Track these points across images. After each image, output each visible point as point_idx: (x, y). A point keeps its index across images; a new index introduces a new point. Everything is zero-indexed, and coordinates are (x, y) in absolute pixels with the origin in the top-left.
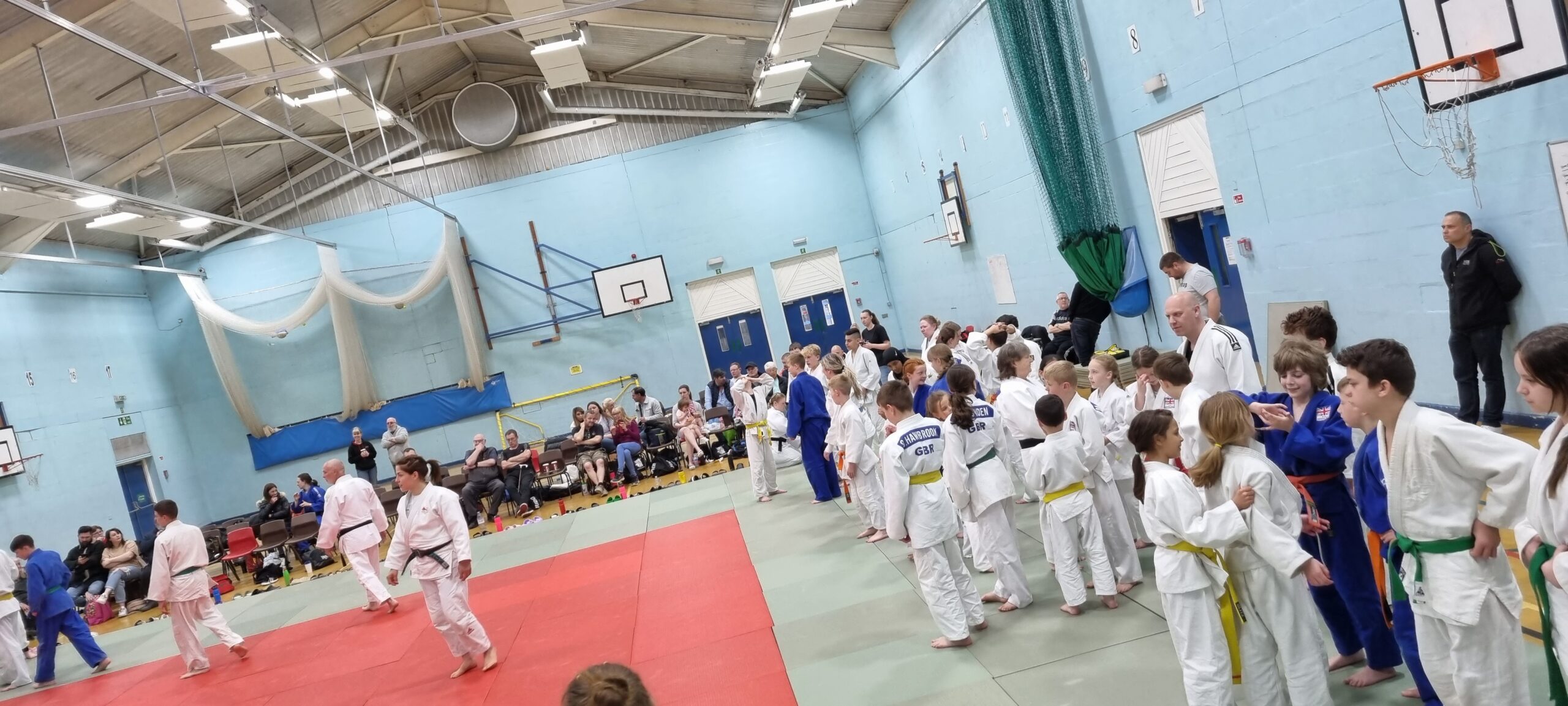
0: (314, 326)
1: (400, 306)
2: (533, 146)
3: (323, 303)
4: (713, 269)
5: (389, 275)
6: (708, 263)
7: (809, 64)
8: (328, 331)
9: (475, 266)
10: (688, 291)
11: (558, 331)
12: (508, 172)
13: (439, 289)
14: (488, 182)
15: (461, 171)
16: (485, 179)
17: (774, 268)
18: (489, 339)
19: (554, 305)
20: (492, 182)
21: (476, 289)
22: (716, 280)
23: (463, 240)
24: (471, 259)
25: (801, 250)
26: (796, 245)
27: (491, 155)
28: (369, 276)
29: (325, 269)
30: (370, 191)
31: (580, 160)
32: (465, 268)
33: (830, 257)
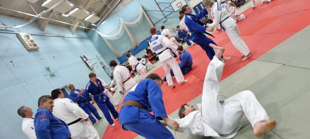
1: (137, 23)
3: (123, 28)
5: (132, 19)
8: (126, 32)
9: (147, 12)
10: (188, 2)
11: (166, 19)
18: (154, 25)
19: (164, 14)
21: (148, 16)
23: (143, 7)
24: (145, 10)
28: (128, 20)
29: (121, 21)
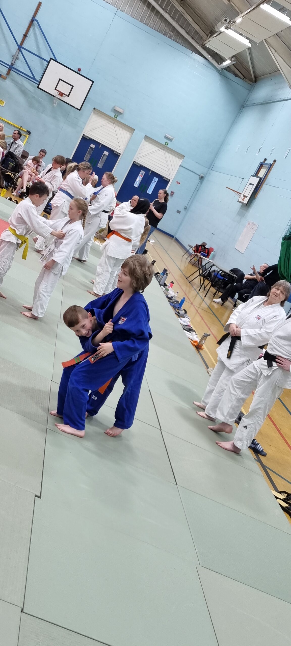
4: (114, 113)
6: (114, 107)
7: (250, 45)
10: (92, 113)
11: (8, 74)
17: (145, 140)
22: (111, 120)
26: (166, 138)
33: (177, 159)
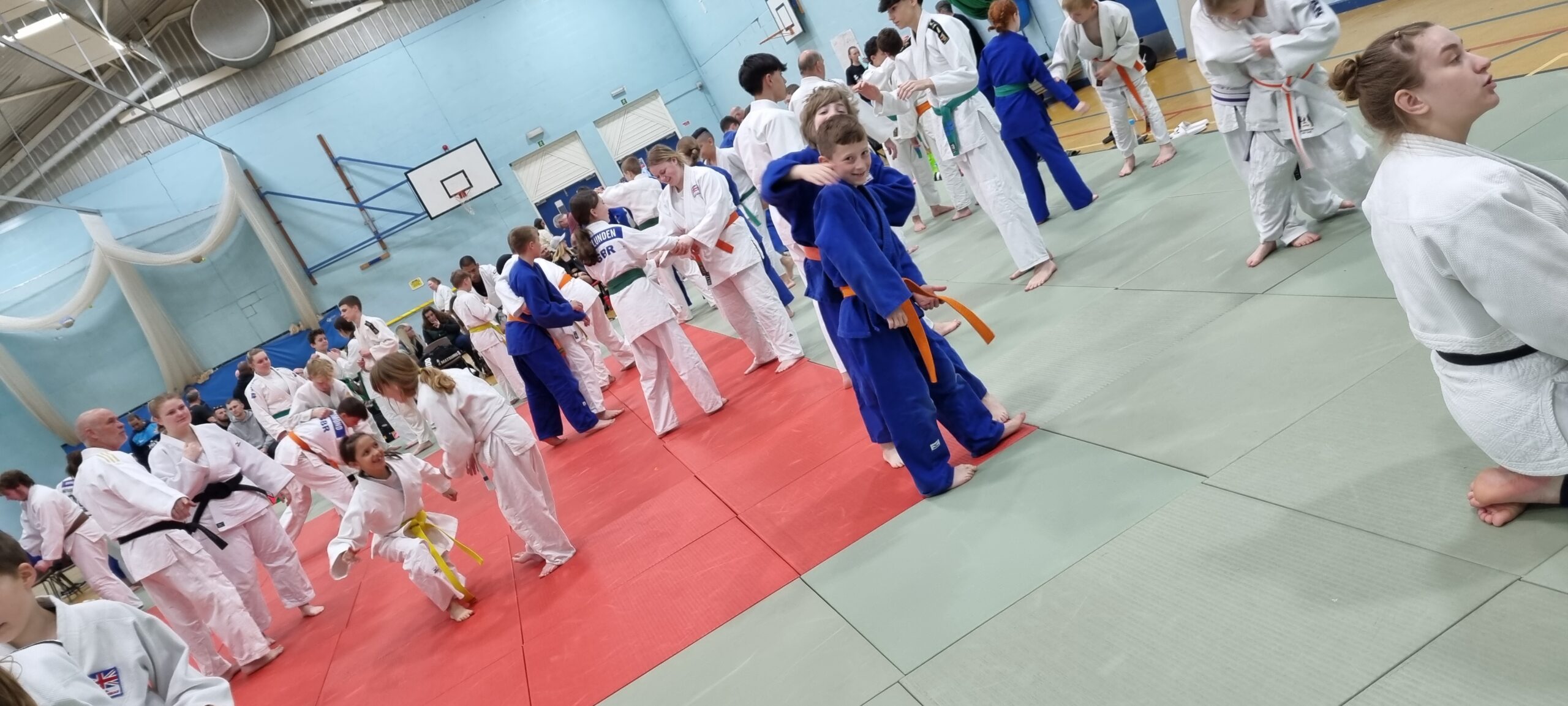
0: (103, 308)
1: (197, 260)
2: (297, 51)
3: (105, 276)
4: (535, 142)
5: (174, 230)
6: (527, 137)
8: (122, 308)
9: (269, 197)
10: (515, 172)
11: (384, 247)
12: (277, 87)
13: (235, 233)
14: (257, 102)
15: (222, 97)
16: (253, 100)
17: (598, 127)
18: (309, 274)
19: (373, 221)
20: (262, 101)
21: (278, 223)
22: (541, 154)
23: (247, 173)
24: (263, 191)
25: (622, 101)
26: (616, 96)
27: (252, 72)
28: (150, 237)
29: (96, 239)
30: (121, 142)
31: (355, 55)
32: (259, 204)
33: (654, 102)
